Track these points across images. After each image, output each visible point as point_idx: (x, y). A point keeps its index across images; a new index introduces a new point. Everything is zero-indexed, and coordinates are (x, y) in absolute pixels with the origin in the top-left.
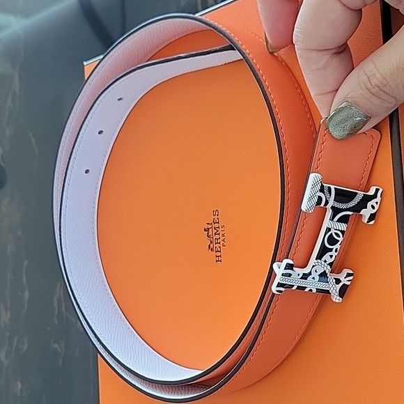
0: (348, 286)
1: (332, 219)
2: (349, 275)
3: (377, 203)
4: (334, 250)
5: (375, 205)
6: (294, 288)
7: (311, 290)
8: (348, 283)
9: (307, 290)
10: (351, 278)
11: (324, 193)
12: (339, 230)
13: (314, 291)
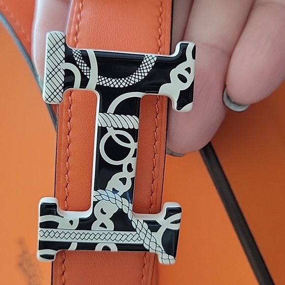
0: (177, 232)
1: (104, 109)
2: (171, 212)
3: (188, 70)
4: (125, 168)
5: (185, 74)
6: (73, 247)
7: (106, 248)
8: (175, 227)
9: (99, 248)
10: (177, 217)
11: (74, 62)
12: (123, 129)
13: (114, 248)
